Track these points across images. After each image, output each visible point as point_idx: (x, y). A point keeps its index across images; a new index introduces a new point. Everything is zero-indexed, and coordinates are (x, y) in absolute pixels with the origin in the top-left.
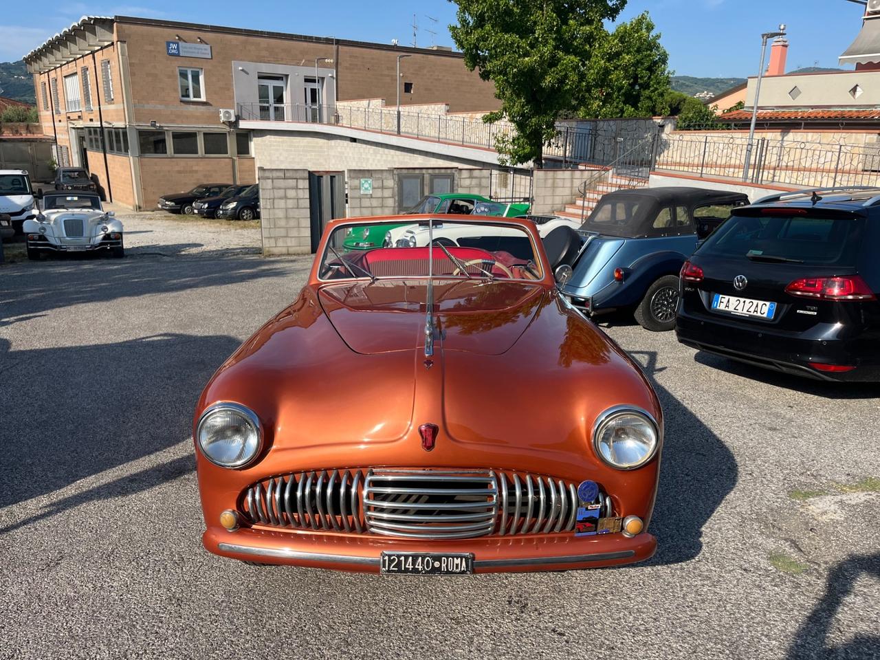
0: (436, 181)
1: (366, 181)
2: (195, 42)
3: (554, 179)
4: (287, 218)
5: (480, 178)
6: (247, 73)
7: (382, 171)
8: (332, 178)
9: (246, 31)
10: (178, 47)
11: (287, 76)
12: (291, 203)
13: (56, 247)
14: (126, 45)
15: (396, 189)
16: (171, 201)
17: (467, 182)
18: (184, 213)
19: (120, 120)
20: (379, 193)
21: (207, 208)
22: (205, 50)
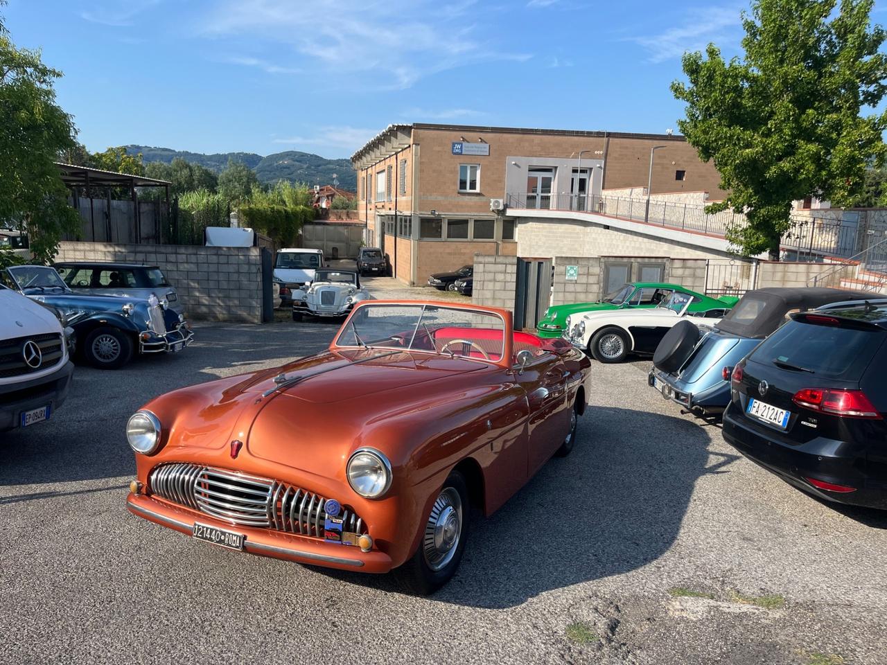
0: (645, 270)
1: (571, 268)
2: (477, 142)
3: (785, 272)
4: (494, 298)
5: (695, 268)
6: (519, 167)
7: (589, 259)
8: (540, 264)
9: (522, 130)
10: (461, 147)
11: (556, 168)
12: (498, 286)
13: (311, 312)
14: (419, 147)
15: (602, 276)
16: (438, 279)
17: (680, 272)
18: (448, 290)
19: (407, 210)
20: (584, 279)
21: (466, 286)
22: (484, 149)
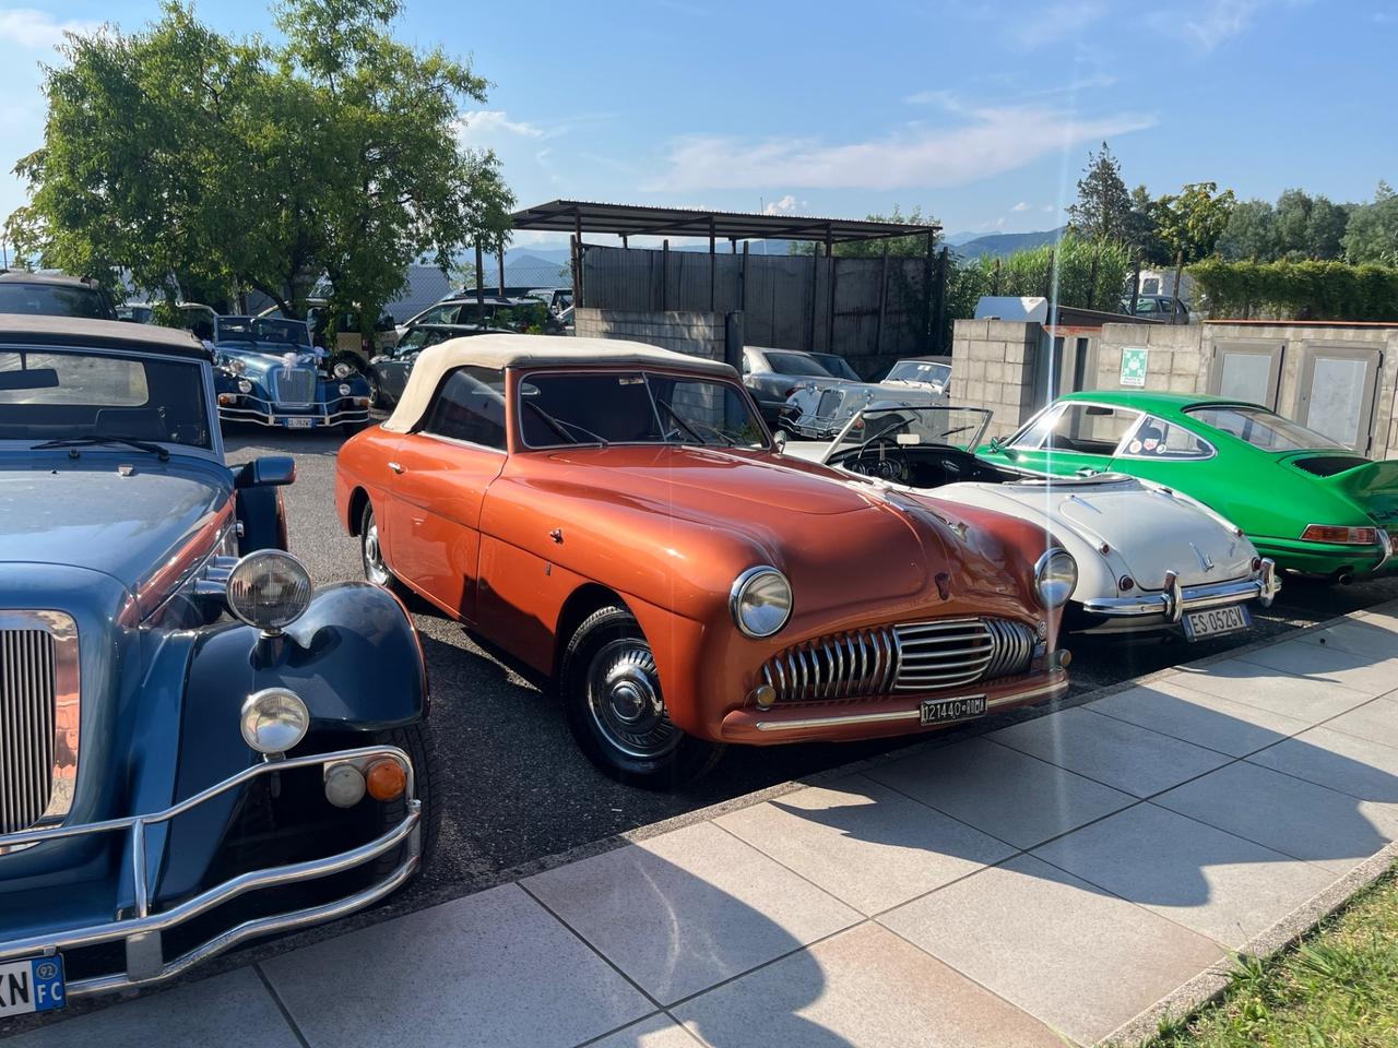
1: (1135, 354)
8: (1081, 343)
13: (793, 427)
15: (1203, 380)
20: (1159, 385)
